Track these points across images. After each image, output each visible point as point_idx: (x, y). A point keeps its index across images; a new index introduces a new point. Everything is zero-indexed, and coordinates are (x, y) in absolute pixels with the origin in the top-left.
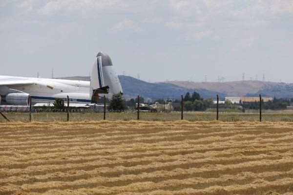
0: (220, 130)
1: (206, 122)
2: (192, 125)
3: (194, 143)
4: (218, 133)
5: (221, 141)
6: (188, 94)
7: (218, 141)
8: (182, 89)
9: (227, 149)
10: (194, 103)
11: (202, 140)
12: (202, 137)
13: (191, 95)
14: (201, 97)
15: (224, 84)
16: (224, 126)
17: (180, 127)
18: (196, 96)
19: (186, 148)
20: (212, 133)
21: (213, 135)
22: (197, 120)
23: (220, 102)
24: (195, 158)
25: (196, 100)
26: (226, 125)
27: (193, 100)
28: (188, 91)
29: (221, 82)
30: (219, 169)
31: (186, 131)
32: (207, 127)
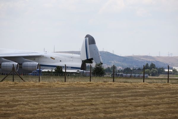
0: (170, 89)
1: (160, 84)
2: (151, 86)
3: (152, 99)
4: (169, 92)
5: (171, 97)
6: (147, 64)
7: (169, 97)
8: (143, 61)
9: (175, 103)
10: (152, 71)
11: (157, 96)
12: (158, 94)
13: (149, 65)
14: (156, 67)
15: (172, 58)
16: (173, 87)
17: (143, 88)
18: (153, 66)
19: (146, 102)
20: (164, 92)
21: (165, 94)
22: (154, 83)
23: (170, 70)
24: (153, 109)
25: (153, 69)
26: (174, 86)
27: (150, 68)
28: (147, 63)
29: (170, 56)
30: (169, 117)
31: (146, 90)
32: (161, 88)
